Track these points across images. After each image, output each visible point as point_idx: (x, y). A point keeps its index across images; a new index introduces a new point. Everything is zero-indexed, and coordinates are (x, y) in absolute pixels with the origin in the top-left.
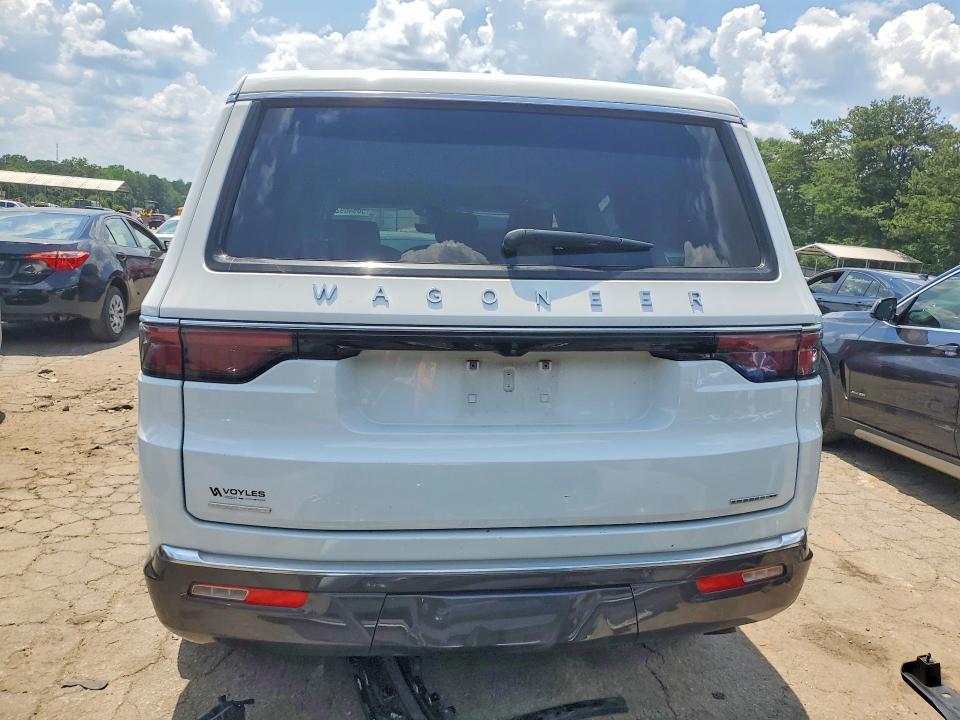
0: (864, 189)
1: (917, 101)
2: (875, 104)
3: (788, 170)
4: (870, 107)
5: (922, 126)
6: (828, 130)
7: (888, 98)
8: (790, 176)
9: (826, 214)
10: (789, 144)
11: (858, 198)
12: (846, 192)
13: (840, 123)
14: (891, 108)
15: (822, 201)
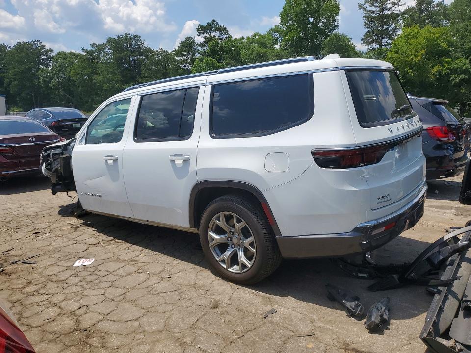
0: (123, 77)
1: (135, 36)
2: (118, 37)
3: (84, 68)
4: (116, 38)
5: (139, 47)
6: (99, 48)
7: (123, 34)
8: (86, 71)
9: (108, 89)
10: (80, 55)
11: (121, 81)
12: (116, 78)
13: (104, 45)
14: (126, 39)
15: (105, 83)
